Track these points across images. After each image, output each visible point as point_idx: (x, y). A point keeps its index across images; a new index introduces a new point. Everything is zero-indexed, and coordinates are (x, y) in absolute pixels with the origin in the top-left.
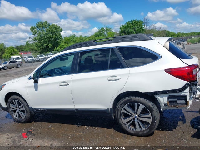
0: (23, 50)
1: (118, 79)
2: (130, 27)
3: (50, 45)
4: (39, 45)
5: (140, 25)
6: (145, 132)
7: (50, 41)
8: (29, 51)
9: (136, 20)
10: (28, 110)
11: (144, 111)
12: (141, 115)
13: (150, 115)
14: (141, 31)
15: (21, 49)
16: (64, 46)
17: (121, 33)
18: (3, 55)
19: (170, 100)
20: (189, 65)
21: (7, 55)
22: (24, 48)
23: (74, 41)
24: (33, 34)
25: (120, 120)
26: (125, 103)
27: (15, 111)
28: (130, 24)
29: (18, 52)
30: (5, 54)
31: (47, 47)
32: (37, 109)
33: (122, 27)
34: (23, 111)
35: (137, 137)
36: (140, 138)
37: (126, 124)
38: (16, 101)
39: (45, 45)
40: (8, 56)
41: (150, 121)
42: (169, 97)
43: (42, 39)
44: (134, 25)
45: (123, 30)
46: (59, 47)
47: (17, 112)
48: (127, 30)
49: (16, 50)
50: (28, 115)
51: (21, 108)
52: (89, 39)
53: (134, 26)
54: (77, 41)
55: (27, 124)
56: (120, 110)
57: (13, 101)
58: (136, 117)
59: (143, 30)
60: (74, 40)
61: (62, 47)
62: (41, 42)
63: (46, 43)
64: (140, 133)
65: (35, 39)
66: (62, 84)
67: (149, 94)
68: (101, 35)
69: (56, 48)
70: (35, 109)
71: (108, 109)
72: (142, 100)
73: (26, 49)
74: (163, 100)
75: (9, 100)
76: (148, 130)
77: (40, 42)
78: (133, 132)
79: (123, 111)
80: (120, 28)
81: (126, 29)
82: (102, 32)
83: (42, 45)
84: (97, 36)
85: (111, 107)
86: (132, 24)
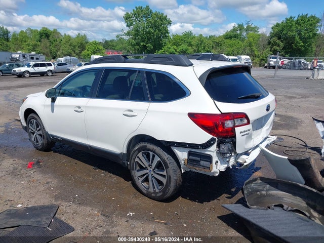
0: (113, 47)
1: (134, 116)
2: (291, 27)
3: (150, 46)
4: (133, 44)
5: (311, 25)
6: (158, 195)
7: (151, 38)
8: (121, 50)
9: (307, 15)
10: (44, 134)
11: (160, 166)
12: (156, 169)
13: (164, 173)
14: (311, 36)
15: (110, 45)
16: (171, 50)
17: (271, 37)
18: (83, 53)
19: (191, 157)
20: (223, 112)
21: (88, 52)
22: (115, 44)
23: (187, 43)
24: (127, 26)
25: (133, 172)
26: (139, 150)
27: (33, 133)
28: (292, 21)
29: (103, 51)
30: (86, 51)
31: (145, 47)
32: (53, 136)
33: (276, 26)
34: (40, 135)
35: (149, 199)
36: (151, 201)
37: (139, 178)
38: (35, 121)
39: (142, 44)
40: (88, 55)
41: (164, 181)
42: (190, 154)
43: (138, 35)
44: (300, 25)
45: (276, 30)
46: (163, 50)
47: (35, 134)
48: (284, 32)
49: (101, 47)
50: (45, 141)
51: (39, 130)
52: (213, 42)
53: (298, 27)
54: (192, 43)
55: (43, 152)
56: (133, 157)
57: (32, 120)
58: (150, 171)
59: (315, 34)
60: (189, 40)
61: (167, 51)
62: (137, 38)
63: (143, 41)
64: (153, 195)
65: (128, 34)
66: (77, 109)
67: (164, 143)
68: (236, 36)
69: (159, 50)
70: (51, 135)
71: (121, 153)
72: (158, 150)
73: (118, 47)
74: (182, 155)
75: (28, 119)
76: (161, 193)
77: (135, 39)
78: (145, 192)
79: (137, 160)
80: (272, 28)
81: (283, 30)
82: (238, 32)
83: (138, 44)
84: (228, 38)
85: (125, 152)
86: (297, 22)
